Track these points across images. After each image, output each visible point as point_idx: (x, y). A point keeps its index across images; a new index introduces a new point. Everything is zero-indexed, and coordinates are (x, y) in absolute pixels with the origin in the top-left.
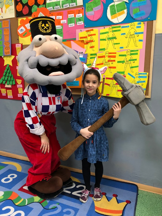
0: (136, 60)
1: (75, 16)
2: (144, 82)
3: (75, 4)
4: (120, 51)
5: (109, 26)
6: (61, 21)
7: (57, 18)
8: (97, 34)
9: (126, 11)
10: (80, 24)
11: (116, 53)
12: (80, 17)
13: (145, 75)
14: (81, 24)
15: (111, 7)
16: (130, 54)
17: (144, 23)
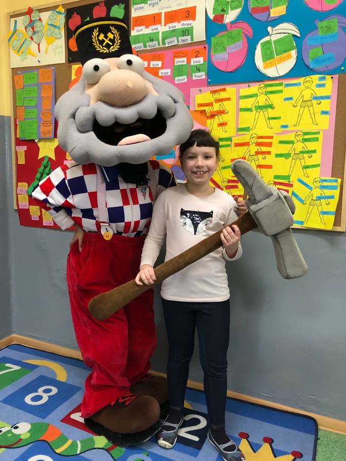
0: (314, 151)
1: (189, 61)
2: (332, 197)
3: (189, 38)
4: (281, 134)
5: (260, 83)
6: (160, 71)
7: (151, 66)
8: (234, 99)
9: (294, 53)
10: (199, 78)
11: (272, 137)
12: (198, 63)
13: (334, 184)
14: (201, 78)
15: (264, 45)
16: (301, 140)
17: (332, 78)
